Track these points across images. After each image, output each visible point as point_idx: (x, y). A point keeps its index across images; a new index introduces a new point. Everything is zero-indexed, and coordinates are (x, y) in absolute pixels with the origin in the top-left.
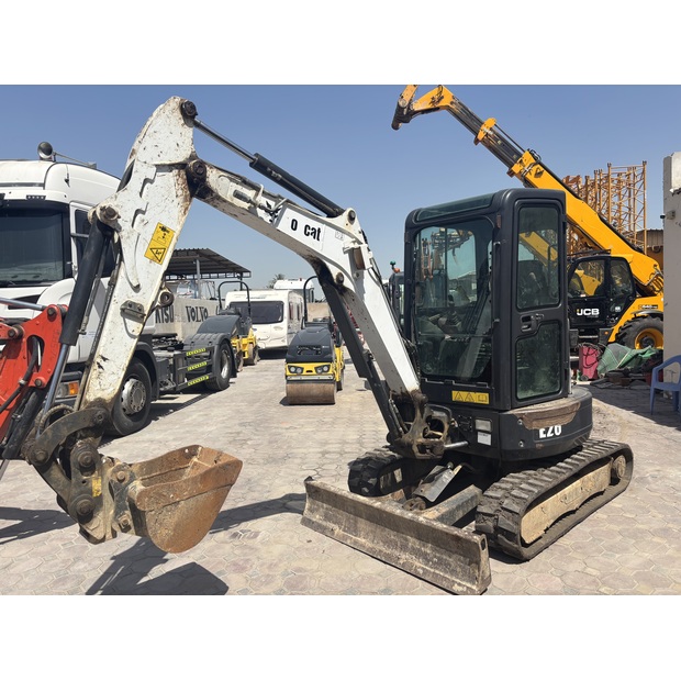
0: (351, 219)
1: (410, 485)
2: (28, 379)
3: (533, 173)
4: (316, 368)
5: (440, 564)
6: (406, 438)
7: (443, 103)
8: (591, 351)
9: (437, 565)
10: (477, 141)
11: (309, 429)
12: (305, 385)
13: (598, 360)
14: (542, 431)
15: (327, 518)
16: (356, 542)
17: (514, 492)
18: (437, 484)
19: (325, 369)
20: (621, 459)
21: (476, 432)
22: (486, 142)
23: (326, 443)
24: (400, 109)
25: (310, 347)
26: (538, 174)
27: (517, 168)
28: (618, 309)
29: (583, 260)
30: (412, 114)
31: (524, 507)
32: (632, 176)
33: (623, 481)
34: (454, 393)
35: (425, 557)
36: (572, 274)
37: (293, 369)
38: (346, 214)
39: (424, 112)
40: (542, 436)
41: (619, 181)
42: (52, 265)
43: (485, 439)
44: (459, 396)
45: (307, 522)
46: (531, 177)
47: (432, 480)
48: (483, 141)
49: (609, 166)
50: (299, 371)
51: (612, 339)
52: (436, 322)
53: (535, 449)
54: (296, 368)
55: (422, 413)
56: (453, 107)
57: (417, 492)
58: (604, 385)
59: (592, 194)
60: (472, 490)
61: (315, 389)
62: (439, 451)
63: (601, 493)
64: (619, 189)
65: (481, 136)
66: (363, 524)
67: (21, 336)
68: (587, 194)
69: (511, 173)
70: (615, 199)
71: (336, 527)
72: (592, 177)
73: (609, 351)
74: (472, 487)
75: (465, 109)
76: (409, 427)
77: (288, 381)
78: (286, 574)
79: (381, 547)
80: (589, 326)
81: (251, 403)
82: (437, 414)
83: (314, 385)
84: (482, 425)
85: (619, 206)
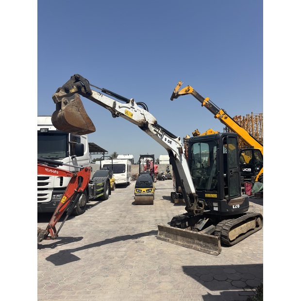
0: (179, 139)
1: (192, 225)
2: (77, 190)
3: (224, 117)
4: (147, 190)
5: (206, 246)
6: (192, 208)
7: (189, 92)
8: (249, 185)
9: (204, 247)
10: (202, 105)
11: (147, 213)
12: (142, 197)
13: (252, 188)
14: (233, 206)
15: (166, 236)
16: (177, 243)
17: (226, 224)
18: (201, 225)
19: (150, 190)
20: (259, 219)
21: (213, 207)
22: (206, 106)
23: (155, 217)
24: (174, 94)
25: (144, 182)
26: (226, 118)
27: (218, 115)
28: (258, 168)
29: (244, 150)
30: (178, 95)
31: (229, 228)
32: (261, 117)
33: (260, 226)
34: (206, 194)
35: (201, 245)
36: (240, 155)
37: (138, 191)
38: (178, 138)
39: (182, 95)
40: (234, 208)
41: (256, 119)
42: (62, 152)
43: (216, 209)
44: (207, 195)
45: (159, 238)
46: (223, 119)
47: (199, 223)
48: (205, 105)
49: (252, 113)
50: (140, 191)
51: (257, 180)
52: (198, 172)
53: (231, 212)
54: (139, 190)
55: (196, 200)
56: (193, 93)
57: (195, 227)
58: (254, 198)
59: (246, 123)
60: (212, 226)
61: (146, 198)
62: (202, 213)
63: (253, 229)
64: (256, 121)
65: (204, 104)
66: (179, 237)
67: (76, 176)
68: (244, 123)
69: (216, 117)
70: (255, 125)
71: (170, 239)
72: (246, 117)
73: (255, 185)
74: (212, 225)
75: (198, 94)
76: (192, 205)
77: (136, 195)
78: (157, 251)
79: (186, 243)
80: (247, 175)
81: (121, 204)
82: (200, 201)
83: (146, 197)
84: (215, 204)
85: (257, 128)
